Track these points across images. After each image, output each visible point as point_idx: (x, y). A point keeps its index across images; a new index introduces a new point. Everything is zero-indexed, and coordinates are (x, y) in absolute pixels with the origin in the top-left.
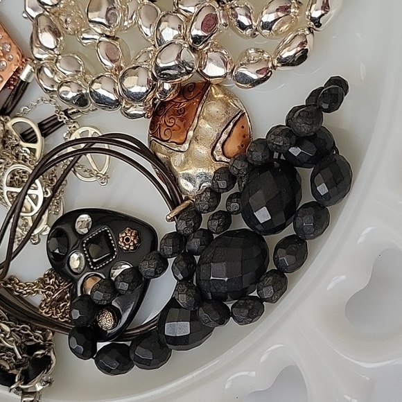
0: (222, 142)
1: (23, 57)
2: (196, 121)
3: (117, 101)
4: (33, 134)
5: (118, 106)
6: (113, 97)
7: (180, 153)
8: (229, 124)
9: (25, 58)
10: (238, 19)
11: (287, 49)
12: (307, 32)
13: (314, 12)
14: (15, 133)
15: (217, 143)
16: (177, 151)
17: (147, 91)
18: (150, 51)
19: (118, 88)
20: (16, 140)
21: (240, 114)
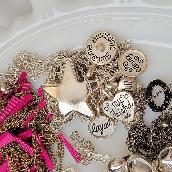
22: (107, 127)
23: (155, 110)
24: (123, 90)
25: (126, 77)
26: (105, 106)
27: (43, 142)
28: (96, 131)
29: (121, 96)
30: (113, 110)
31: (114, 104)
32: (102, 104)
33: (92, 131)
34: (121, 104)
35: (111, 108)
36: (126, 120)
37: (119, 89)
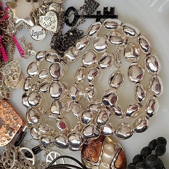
0: (114, 162)
1: (23, 122)
2: (102, 153)
3: (67, 145)
4: (30, 154)
5: (67, 147)
6: (65, 144)
7: (96, 167)
8: (116, 154)
9: (25, 122)
10: (115, 112)
11: (139, 125)
12: (146, 119)
13: (149, 110)
14: (22, 154)
15: (112, 162)
16: (95, 165)
17: (80, 143)
18: (79, 124)
19: (67, 141)
20: (23, 157)
21: (120, 149)
22: (41, 34)
23: (68, 25)
24: (52, 10)
25: (55, 2)
26: (41, 19)
27: (3, 42)
28: (34, 36)
29: (50, 14)
30: (45, 23)
31: (45, 18)
32: (39, 18)
33: (31, 35)
34: (49, 19)
35: (44, 21)
36: (52, 30)
37: (50, 10)
